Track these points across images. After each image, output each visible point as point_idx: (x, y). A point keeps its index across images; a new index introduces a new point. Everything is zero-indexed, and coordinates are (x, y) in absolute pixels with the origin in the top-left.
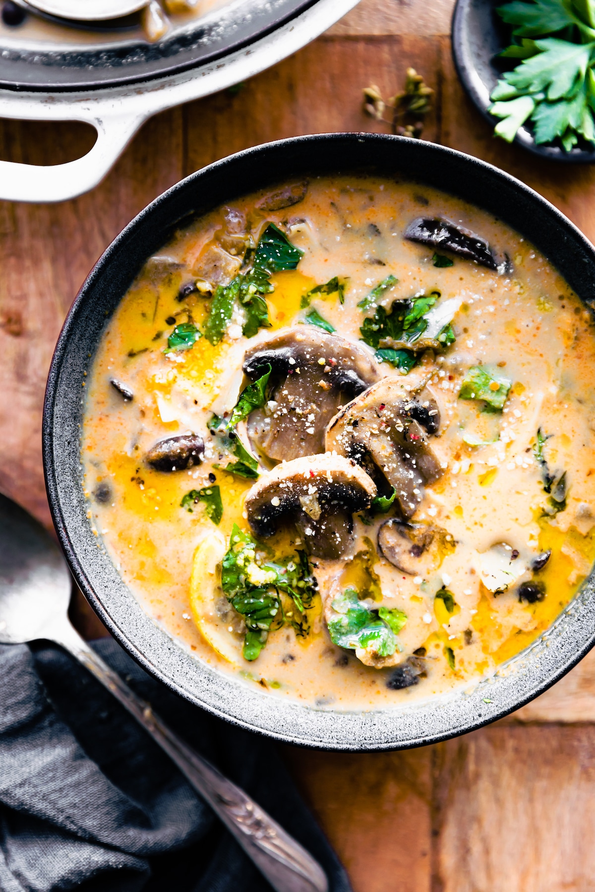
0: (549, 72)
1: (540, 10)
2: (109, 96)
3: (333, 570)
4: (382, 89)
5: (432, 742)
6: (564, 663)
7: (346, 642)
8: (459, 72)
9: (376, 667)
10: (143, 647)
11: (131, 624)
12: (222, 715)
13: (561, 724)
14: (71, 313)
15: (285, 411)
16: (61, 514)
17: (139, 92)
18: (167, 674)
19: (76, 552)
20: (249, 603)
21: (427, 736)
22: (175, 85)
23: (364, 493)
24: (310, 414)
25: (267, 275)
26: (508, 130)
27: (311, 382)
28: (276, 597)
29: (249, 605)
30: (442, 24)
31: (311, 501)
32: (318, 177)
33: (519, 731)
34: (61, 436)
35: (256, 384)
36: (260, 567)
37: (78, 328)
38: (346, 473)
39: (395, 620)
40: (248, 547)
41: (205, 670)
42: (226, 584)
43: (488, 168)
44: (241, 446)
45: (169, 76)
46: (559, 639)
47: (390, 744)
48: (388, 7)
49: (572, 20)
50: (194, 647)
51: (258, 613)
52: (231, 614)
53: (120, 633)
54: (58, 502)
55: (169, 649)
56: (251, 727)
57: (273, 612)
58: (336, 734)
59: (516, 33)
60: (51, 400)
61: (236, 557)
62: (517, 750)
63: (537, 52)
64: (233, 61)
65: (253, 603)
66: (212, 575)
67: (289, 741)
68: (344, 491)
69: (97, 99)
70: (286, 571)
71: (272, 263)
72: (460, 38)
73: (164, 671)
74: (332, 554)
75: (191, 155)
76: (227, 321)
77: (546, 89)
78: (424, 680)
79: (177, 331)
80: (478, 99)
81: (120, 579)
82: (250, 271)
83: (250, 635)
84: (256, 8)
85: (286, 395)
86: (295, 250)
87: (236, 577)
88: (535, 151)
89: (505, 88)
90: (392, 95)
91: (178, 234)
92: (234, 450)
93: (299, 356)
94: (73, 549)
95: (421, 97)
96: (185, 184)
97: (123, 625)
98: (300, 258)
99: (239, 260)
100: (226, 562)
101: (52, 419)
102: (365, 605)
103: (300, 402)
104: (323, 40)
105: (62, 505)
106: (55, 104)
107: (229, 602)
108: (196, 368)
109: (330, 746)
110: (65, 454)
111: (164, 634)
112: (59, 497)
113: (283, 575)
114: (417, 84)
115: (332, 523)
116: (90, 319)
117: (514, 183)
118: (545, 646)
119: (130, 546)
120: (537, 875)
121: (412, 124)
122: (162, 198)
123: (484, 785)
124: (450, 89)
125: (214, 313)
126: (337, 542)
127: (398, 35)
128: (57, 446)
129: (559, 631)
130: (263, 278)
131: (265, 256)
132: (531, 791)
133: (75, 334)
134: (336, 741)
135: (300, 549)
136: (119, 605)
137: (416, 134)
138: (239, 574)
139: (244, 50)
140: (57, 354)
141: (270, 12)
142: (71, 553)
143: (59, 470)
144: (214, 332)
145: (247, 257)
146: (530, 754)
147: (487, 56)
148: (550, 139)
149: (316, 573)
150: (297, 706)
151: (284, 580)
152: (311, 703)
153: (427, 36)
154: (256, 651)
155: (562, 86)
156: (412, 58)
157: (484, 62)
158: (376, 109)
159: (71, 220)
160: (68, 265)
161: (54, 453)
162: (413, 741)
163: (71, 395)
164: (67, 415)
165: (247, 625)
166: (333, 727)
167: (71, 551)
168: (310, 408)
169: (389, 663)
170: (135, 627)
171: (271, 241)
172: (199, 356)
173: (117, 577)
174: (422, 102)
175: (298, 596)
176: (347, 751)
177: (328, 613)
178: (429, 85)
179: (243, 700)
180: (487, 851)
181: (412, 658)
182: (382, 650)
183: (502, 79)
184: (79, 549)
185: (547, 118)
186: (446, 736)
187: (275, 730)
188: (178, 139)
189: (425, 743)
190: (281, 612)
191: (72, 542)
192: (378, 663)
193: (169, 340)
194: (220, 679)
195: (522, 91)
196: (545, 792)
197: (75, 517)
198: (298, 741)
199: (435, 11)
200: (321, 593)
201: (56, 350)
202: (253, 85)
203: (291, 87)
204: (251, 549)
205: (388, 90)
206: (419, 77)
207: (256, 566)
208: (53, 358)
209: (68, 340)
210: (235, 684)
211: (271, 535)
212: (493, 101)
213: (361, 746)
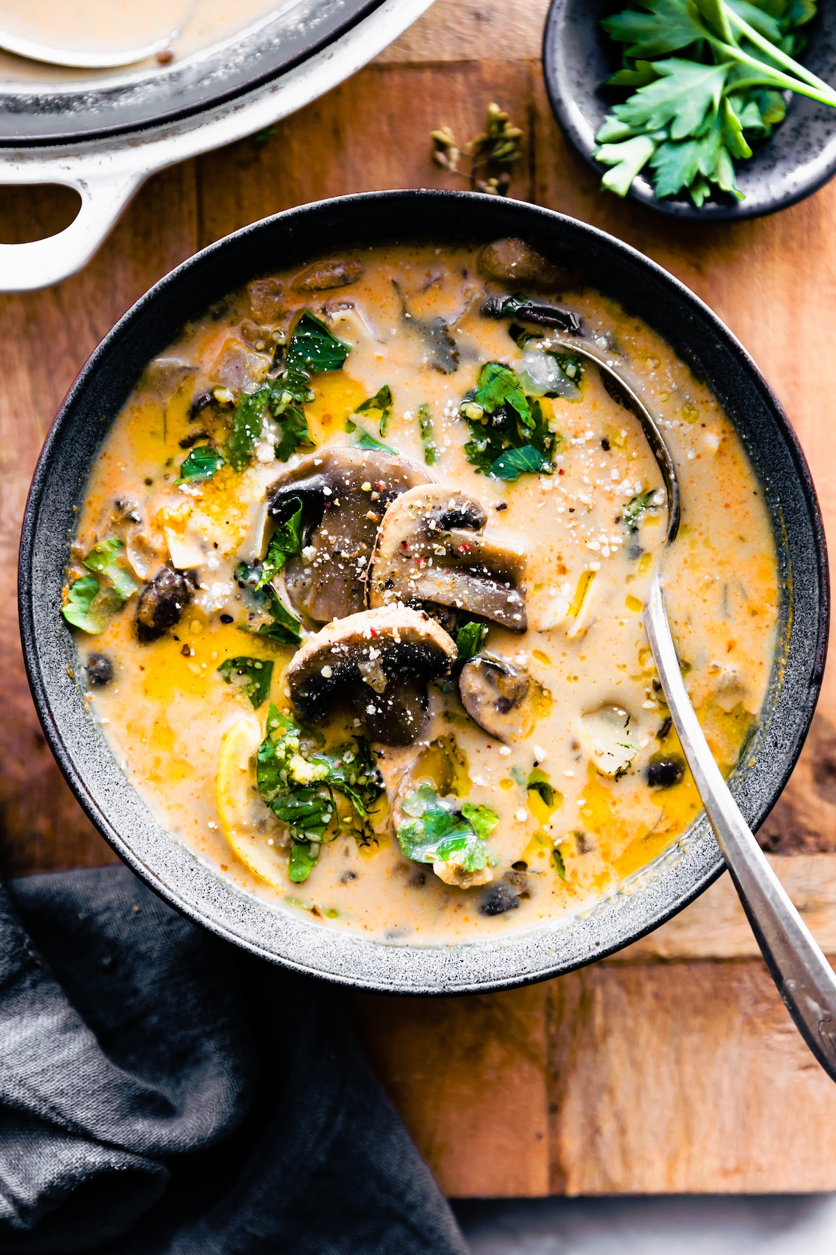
0: (672, 104)
1: (658, 22)
2: (95, 151)
3: (403, 761)
4: (457, 132)
5: (536, 980)
6: (706, 873)
7: (422, 854)
8: (555, 105)
9: (461, 887)
10: (156, 868)
11: (141, 838)
12: (262, 952)
13: (715, 960)
14: (51, 435)
15: (327, 557)
16: (45, 696)
17: (134, 144)
18: (189, 901)
19: (66, 745)
20: (293, 808)
21: (529, 972)
22: (180, 134)
23: (442, 654)
24: (360, 557)
25: (305, 379)
26: (618, 181)
27: (356, 516)
28: (329, 798)
29: (294, 810)
30: (531, 44)
31: (373, 668)
32: (371, 248)
33: (660, 971)
34: (43, 595)
35: (287, 526)
36: (306, 760)
37: (61, 454)
38: (418, 630)
39: (483, 821)
40: (291, 734)
41: (239, 896)
42: (263, 782)
43: (587, 230)
44: (278, 601)
45: (171, 122)
46: (700, 843)
47: (482, 985)
48: (460, 23)
49: (702, 34)
50: (224, 867)
51: (307, 820)
52: (271, 823)
53: (126, 850)
54: (41, 681)
55: (192, 870)
56: (300, 967)
57: (326, 818)
58: (411, 973)
59: (629, 53)
60: (28, 548)
61: (275, 747)
62: (657, 996)
63: (656, 77)
64: (255, 100)
65: (298, 807)
66: (244, 771)
67: (350, 983)
68: (416, 654)
69: (79, 154)
70: (342, 765)
71: (311, 362)
72: (553, 62)
73: (185, 897)
74: (401, 738)
75: (208, 225)
76: (254, 440)
77: (668, 125)
78: (526, 902)
79: (193, 456)
80: (580, 141)
81: (126, 780)
82: (282, 374)
83: (297, 850)
84: (285, 31)
85: (326, 536)
86: (340, 345)
87: (275, 773)
88: (657, 207)
89: (614, 126)
90: (470, 139)
91: (189, 328)
92: (269, 608)
93: (336, 484)
94: (62, 742)
95: (506, 140)
96: (194, 262)
97: (130, 839)
98: (347, 355)
99: (268, 360)
100: (262, 755)
101: (30, 573)
102: (445, 805)
103: (345, 543)
104: (374, 70)
105: (46, 685)
106: (25, 162)
107: (268, 806)
108: (218, 502)
109: (403, 989)
110: (50, 618)
111: (185, 851)
112: (42, 674)
113: (337, 769)
114: (501, 123)
115: (402, 697)
116: (77, 442)
117: (622, 250)
118: (682, 852)
119: (144, 740)
120: (689, 1160)
121: (496, 177)
122: (165, 281)
123: (616, 1043)
124: (546, 129)
125: (237, 429)
126: (409, 722)
127: (475, 61)
128: (38, 608)
129: (700, 832)
130: (299, 383)
131: (300, 354)
132: (679, 1051)
133: (57, 462)
134: (411, 982)
135: (358, 733)
136: (124, 813)
137: (502, 190)
138: (280, 769)
139: (268, 86)
140: (34, 488)
141: (304, 34)
142: (60, 746)
143: (40, 639)
144: (238, 454)
145: (278, 356)
146: (675, 1000)
147: (591, 84)
148: (675, 191)
149: (382, 765)
150: (360, 941)
151: (340, 776)
152: (380, 936)
153: (512, 60)
154: (305, 870)
155: (689, 121)
156: (493, 89)
157: (587, 93)
158: (448, 158)
159: (53, 314)
160: (50, 374)
161: (35, 617)
162: (511, 980)
163: (54, 542)
164: (50, 568)
165: (292, 837)
166: (407, 966)
167: (59, 744)
168: (358, 549)
169: (478, 881)
170: (146, 842)
171: (308, 334)
172: (221, 486)
173: (122, 777)
174: (508, 147)
175: (358, 797)
176: (425, 995)
177: (397, 817)
178: (517, 125)
179: (289, 933)
180: (623, 1131)
181: (510, 873)
182: (467, 863)
183: (612, 114)
184: (69, 741)
185: (671, 163)
186: (554, 972)
187: (331, 971)
188: (191, 204)
189: (527, 982)
190: (336, 818)
191: (61, 732)
192: (463, 880)
193: (182, 467)
194: (259, 908)
195: (638, 129)
196: (697, 1051)
197: (64, 700)
198: (361, 983)
199: (523, 27)
200: (388, 791)
201: (33, 483)
202: (287, 132)
203: (337, 132)
204: (294, 736)
205: (464, 133)
206: (503, 114)
207: (301, 759)
208: (30, 494)
209: (48, 470)
210: (280, 913)
211: (322, 716)
212: (599, 143)
213: (444, 987)
